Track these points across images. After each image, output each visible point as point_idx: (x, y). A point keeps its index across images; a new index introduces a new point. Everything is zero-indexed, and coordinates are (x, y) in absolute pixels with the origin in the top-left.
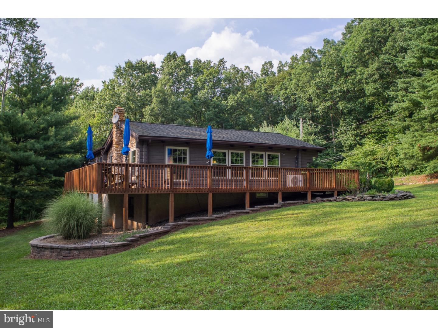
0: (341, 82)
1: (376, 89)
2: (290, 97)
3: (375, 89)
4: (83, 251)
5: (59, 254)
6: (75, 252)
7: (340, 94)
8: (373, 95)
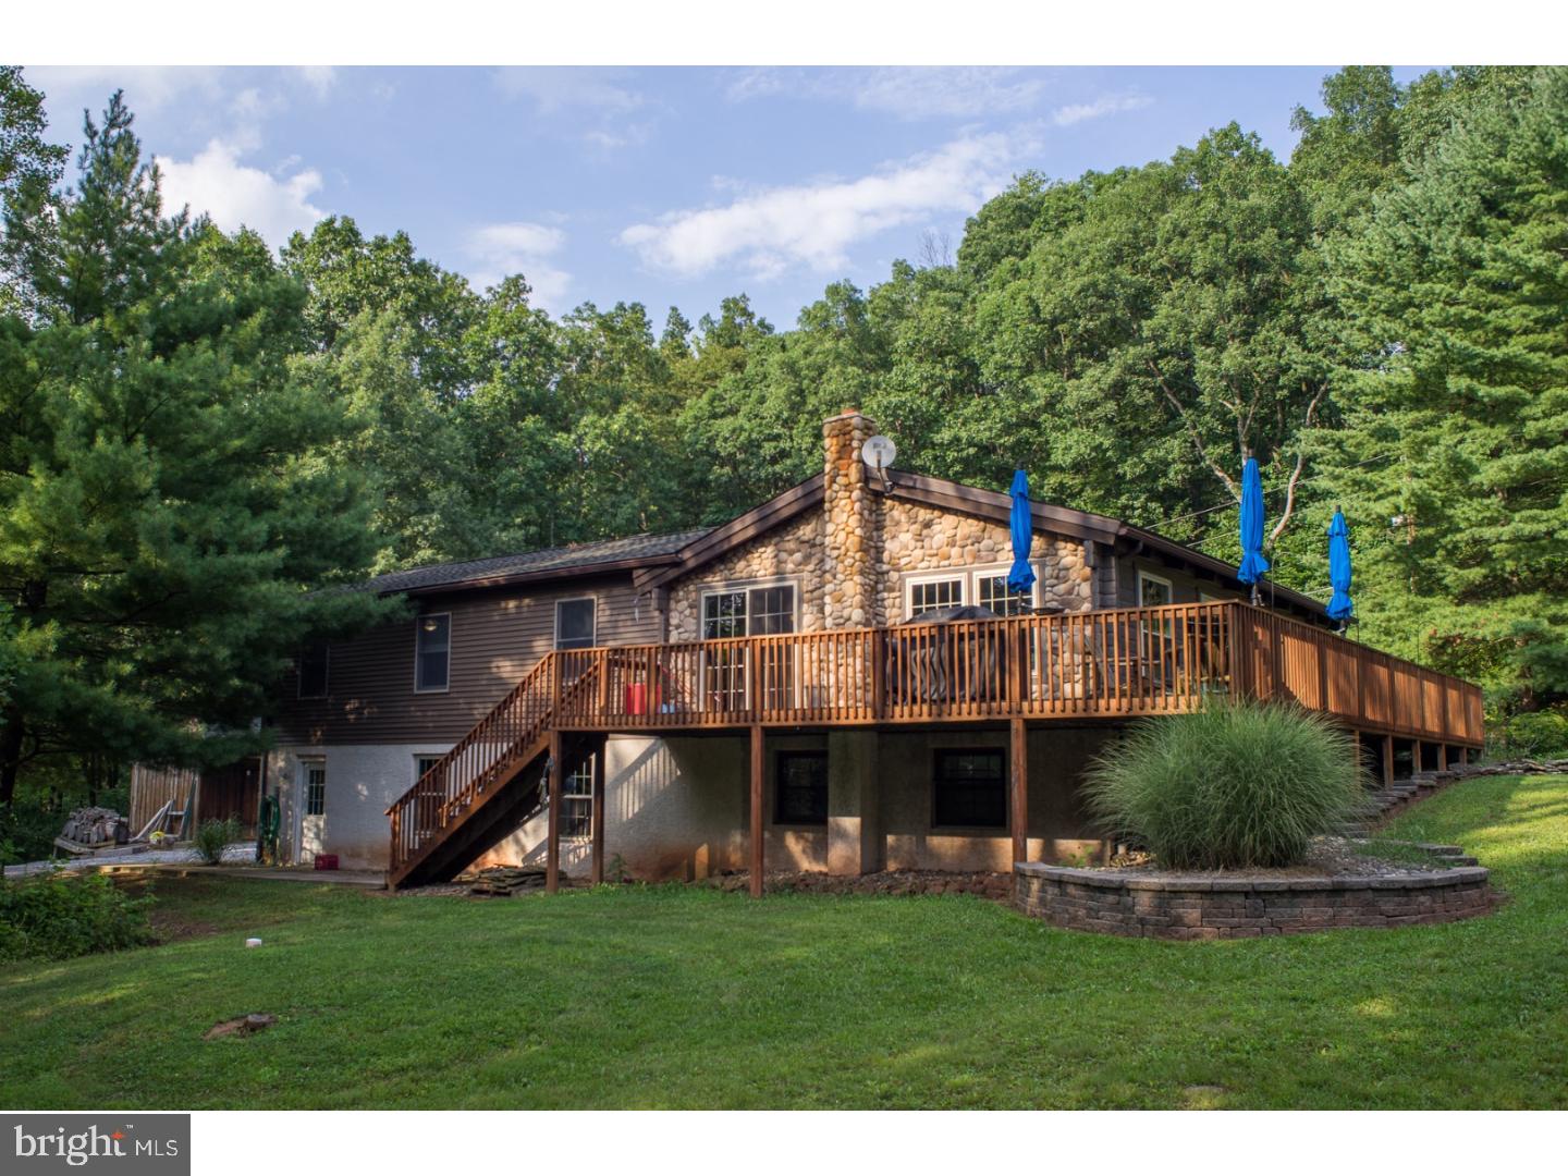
0: (968, 412)
1: (1098, 448)
2: (760, 447)
3: (1095, 449)
4: (1440, 892)
5: (1370, 908)
6: (1422, 899)
7: (972, 451)
8: (1078, 467)
